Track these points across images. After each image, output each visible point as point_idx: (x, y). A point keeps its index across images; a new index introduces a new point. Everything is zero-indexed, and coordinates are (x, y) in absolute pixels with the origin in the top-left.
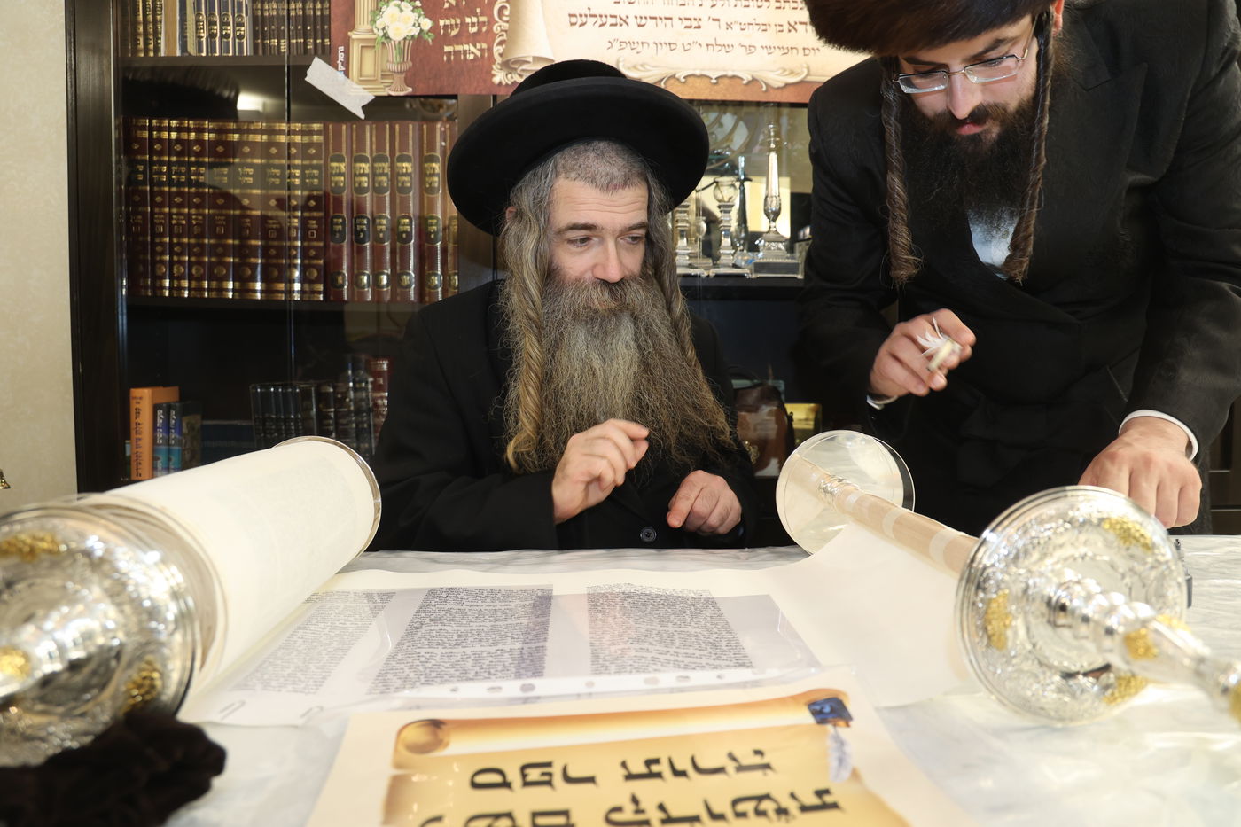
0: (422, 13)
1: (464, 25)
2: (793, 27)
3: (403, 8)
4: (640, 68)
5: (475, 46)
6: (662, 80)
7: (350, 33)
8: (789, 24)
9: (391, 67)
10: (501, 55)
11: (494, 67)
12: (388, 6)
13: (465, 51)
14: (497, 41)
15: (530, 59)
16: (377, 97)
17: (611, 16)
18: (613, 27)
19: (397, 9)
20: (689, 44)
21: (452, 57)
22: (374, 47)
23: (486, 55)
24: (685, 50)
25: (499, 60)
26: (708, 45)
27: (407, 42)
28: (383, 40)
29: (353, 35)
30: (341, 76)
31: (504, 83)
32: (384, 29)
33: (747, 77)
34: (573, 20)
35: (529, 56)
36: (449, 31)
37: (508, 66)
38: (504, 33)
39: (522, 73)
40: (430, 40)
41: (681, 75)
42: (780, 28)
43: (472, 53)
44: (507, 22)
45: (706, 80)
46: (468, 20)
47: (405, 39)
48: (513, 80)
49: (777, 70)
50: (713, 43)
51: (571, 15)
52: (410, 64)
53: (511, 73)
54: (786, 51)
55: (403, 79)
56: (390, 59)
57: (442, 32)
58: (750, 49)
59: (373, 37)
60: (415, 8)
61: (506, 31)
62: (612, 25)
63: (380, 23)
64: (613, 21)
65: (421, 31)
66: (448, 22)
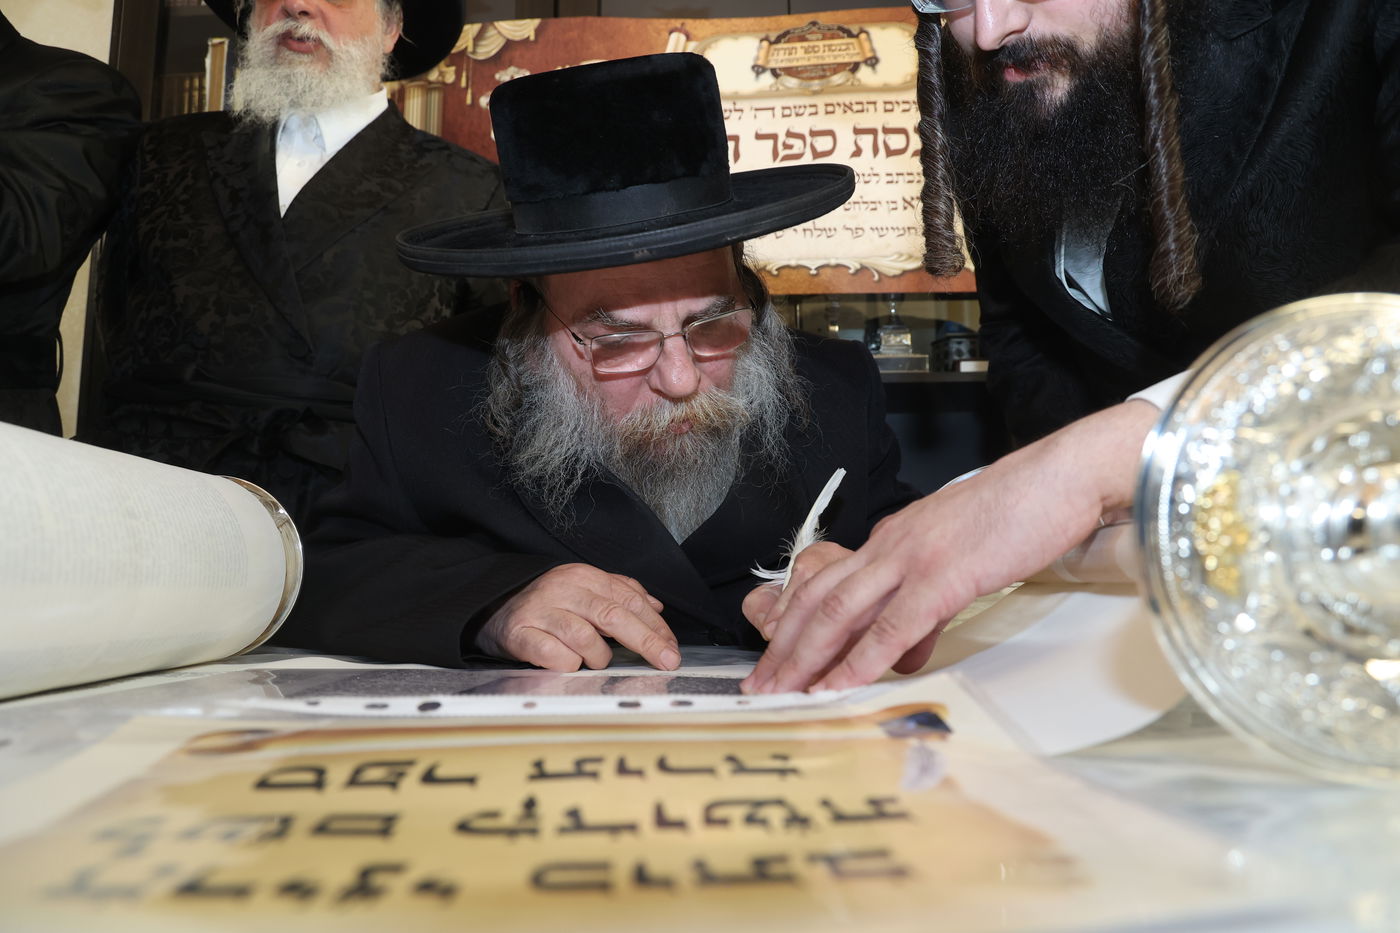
2: (909, 204)
8: (904, 200)
26: (805, 231)
33: (854, 266)
41: (773, 267)
42: (893, 206)
45: (804, 271)
49: (892, 255)
54: (902, 232)
58: (857, 231)
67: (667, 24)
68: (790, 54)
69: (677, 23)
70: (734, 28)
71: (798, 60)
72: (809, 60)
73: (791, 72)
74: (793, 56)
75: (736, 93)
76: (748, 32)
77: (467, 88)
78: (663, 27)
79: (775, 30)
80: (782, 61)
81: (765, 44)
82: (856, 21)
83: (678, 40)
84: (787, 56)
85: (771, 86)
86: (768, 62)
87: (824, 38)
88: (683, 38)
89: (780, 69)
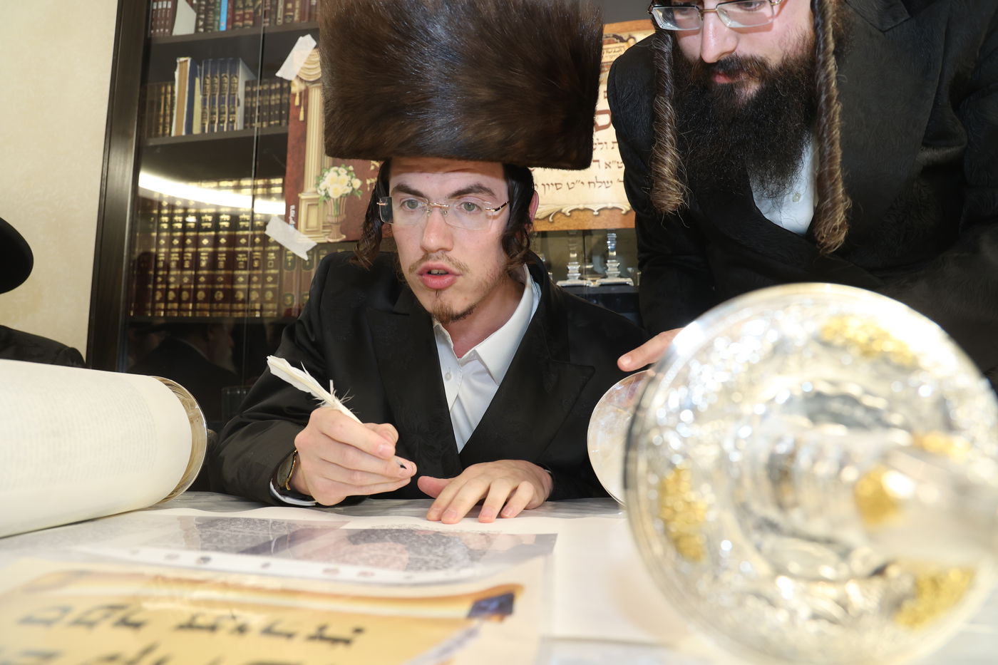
0: (354, 175)
3: (340, 172)
6: (550, 215)
7: (300, 195)
9: (330, 219)
12: (329, 172)
16: (319, 244)
19: (335, 174)
20: (573, 183)
22: (317, 205)
24: (570, 189)
26: (589, 183)
27: (343, 199)
28: (325, 198)
29: (302, 196)
30: (292, 228)
32: (325, 190)
33: (625, 208)
40: (359, 196)
41: (566, 210)
45: (589, 213)
47: (341, 197)
50: (594, 181)
52: (345, 216)
55: (339, 229)
56: (330, 214)
59: (317, 196)
60: (349, 172)
63: (322, 186)
65: (353, 189)
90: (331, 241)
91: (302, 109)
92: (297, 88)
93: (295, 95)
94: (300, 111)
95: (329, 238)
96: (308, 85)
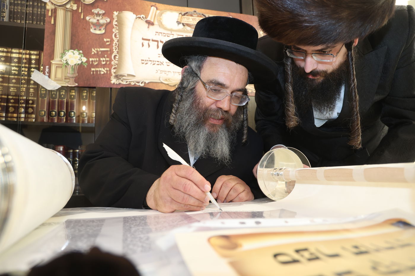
0: (83, 55)
1: (100, 61)
3: (75, 53)
4: (168, 80)
5: (104, 69)
7: (51, 61)
9: (69, 75)
10: (115, 73)
11: (111, 77)
12: (68, 52)
13: (100, 71)
14: (113, 67)
15: (126, 75)
16: (62, 87)
17: (157, 61)
18: (158, 65)
19: (72, 53)
21: (95, 73)
22: (62, 67)
23: (108, 72)
25: (114, 74)
27: (76, 66)
28: (66, 65)
29: (53, 62)
30: (47, 77)
31: (115, 83)
32: (66, 60)
34: (143, 62)
35: (125, 74)
36: (94, 63)
37: (117, 77)
38: (116, 65)
39: (122, 80)
40: (86, 66)
43: (103, 71)
44: (117, 61)
46: (102, 59)
47: (75, 65)
48: (119, 82)
51: (142, 60)
52: (77, 74)
53: (118, 80)
55: (74, 80)
56: (69, 72)
57: (91, 63)
59: (61, 63)
60: (80, 53)
61: (117, 64)
62: (157, 64)
63: (65, 58)
64: (158, 63)
65: (82, 62)
66: (93, 59)
67: (150, 4)
68: (188, 20)
69: (153, 4)
70: (171, 9)
71: (190, 22)
72: (194, 22)
73: (188, 25)
74: (188, 21)
75: (172, 29)
76: (175, 10)
77: (81, 13)
78: (149, 4)
79: (184, 11)
80: (186, 21)
81: (180, 15)
82: (207, 13)
83: (154, 9)
84: (187, 20)
85: (182, 29)
86: (181, 21)
87: (198, 17)
88: (155, 9)
89: (185, 24)
90: (69, 86)
91: (53, 18)
92: (49, 7)
93: (48, 10)
94: (52, 19)
95: (68, 84)
96: (56, 7)
